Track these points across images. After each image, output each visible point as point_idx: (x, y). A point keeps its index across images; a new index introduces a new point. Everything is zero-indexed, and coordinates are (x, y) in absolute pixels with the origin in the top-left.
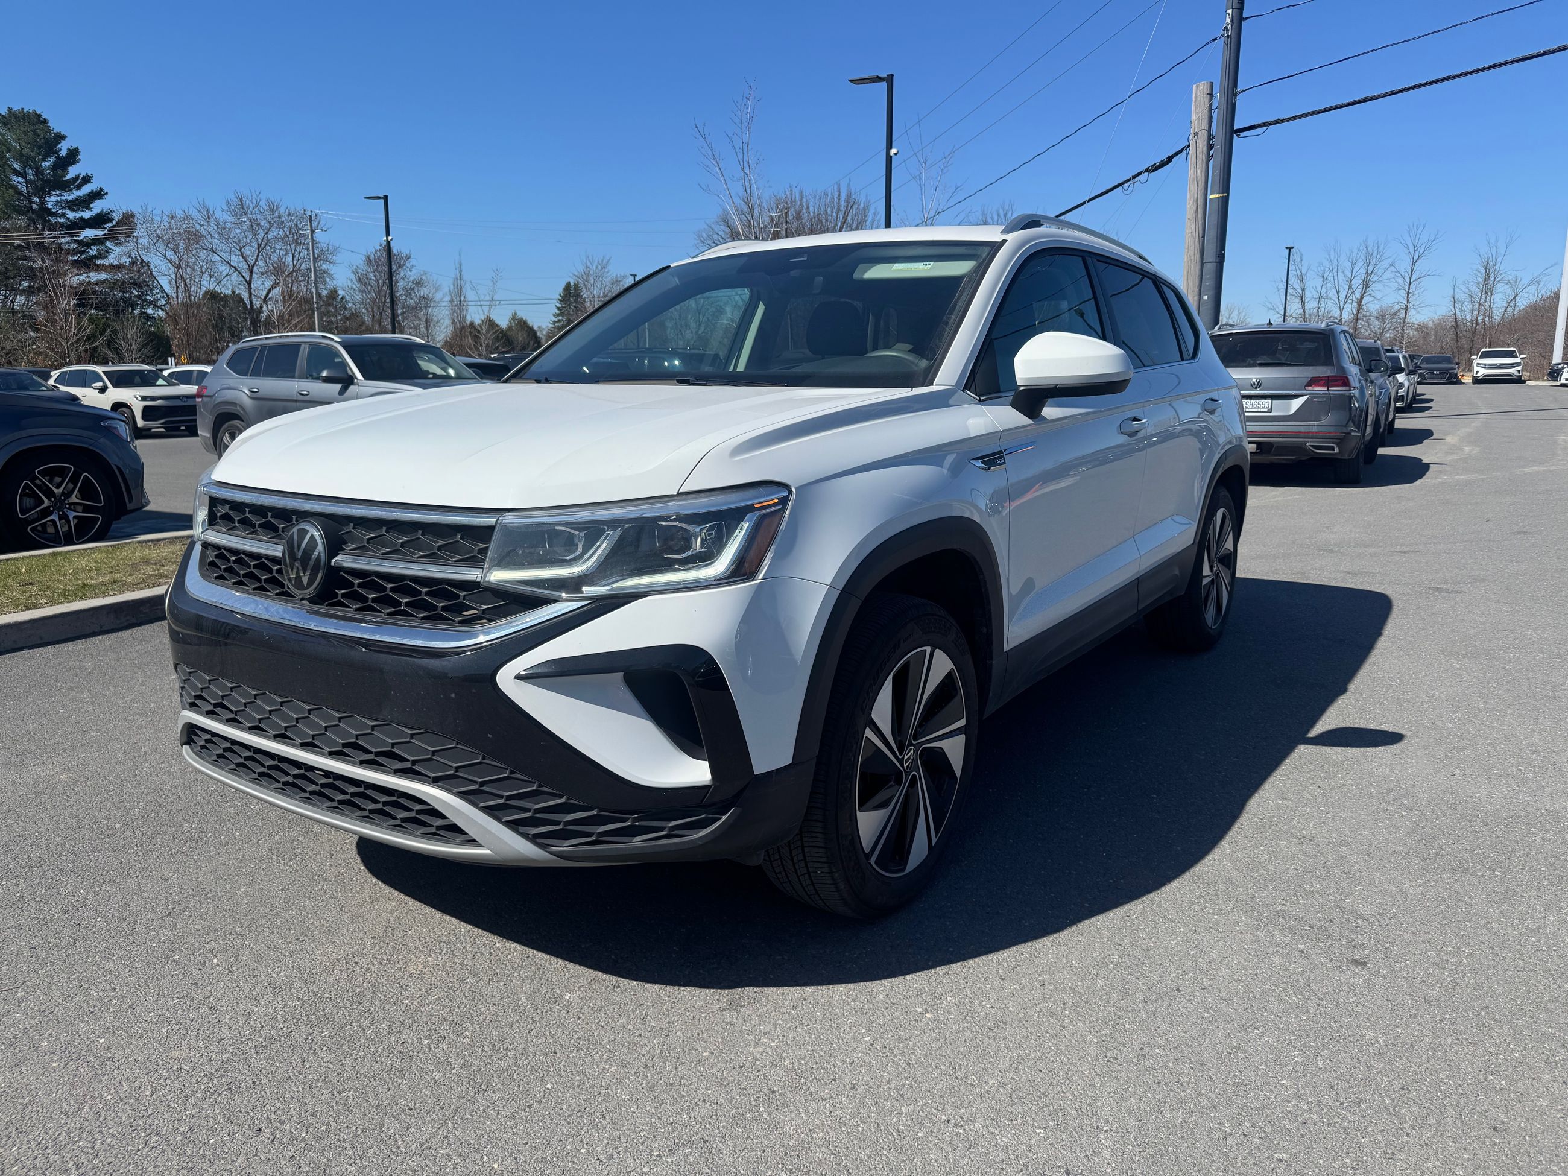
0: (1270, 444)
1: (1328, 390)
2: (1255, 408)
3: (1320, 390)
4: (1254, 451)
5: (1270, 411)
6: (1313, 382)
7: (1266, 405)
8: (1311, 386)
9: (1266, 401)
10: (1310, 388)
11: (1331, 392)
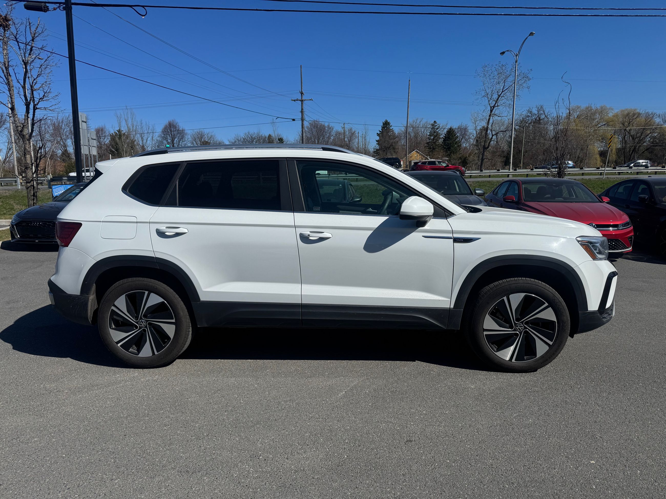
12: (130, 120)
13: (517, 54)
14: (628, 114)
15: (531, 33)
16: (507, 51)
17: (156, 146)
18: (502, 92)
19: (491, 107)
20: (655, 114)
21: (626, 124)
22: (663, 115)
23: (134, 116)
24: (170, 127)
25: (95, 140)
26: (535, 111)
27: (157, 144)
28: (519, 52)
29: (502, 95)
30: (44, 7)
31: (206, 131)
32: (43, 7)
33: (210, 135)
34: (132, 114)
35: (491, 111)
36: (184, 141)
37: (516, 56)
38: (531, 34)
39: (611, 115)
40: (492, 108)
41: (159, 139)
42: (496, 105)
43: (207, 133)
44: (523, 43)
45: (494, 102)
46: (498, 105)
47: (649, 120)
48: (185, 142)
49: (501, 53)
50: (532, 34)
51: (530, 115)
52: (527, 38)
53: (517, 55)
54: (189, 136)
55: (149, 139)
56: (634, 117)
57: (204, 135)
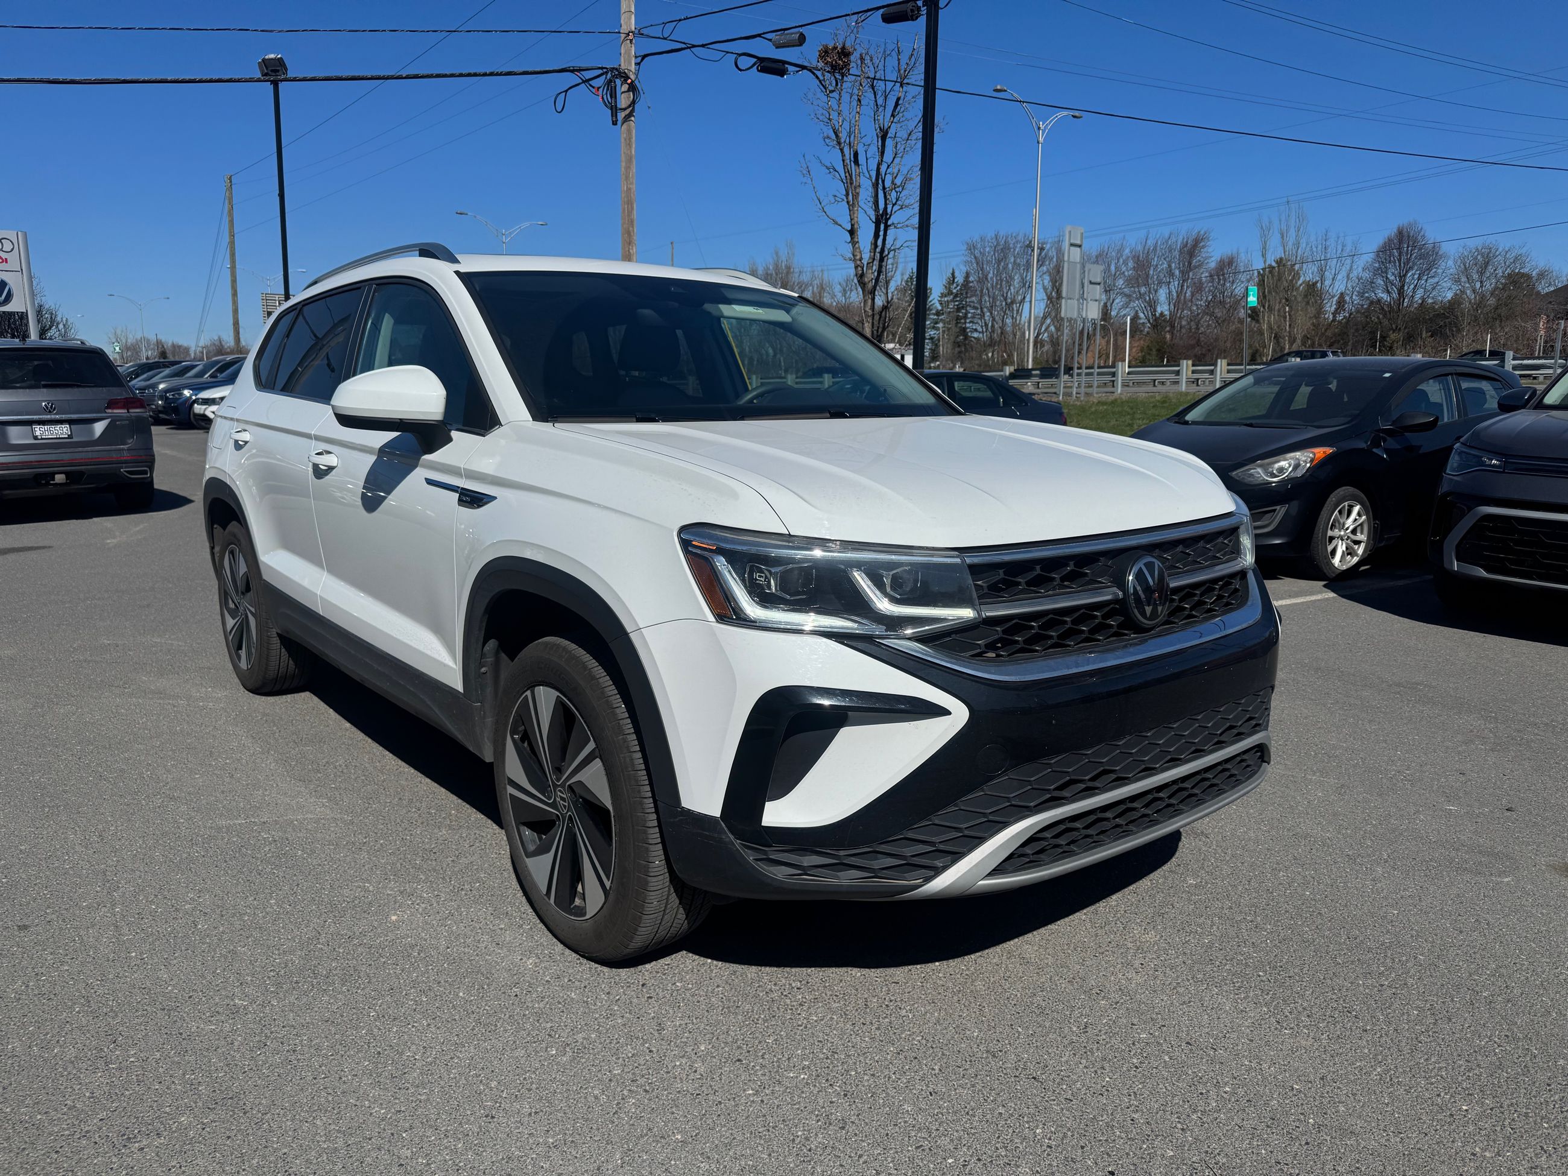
0: (81, 473)
1: (128, 412)
2: (52, 434)
3: (121, 412)
4: (65, 481)
5: (70, 437)
6: (112, 404)
7: (65, 430)
8: (110, 408)
9: (63, 426)
10: (110, 411)
11: (132, 414)
12: (1292, 233)
17: (1355, 293)
23: (1303, 220)
24: (1401, 242)
25: (1099, 284)
27: (1357, 289)
30: (912, 11)
31: (1503, 243)
32: (909, 10)
33: (1511, 256)
34: (1300, 217)
36: (1432, 277)
41: (1366, 275)
43: (1507, 249)
48: (1436, 280)
54: (1450, 263)
55: (1339, 277)
57: (1495, 256)
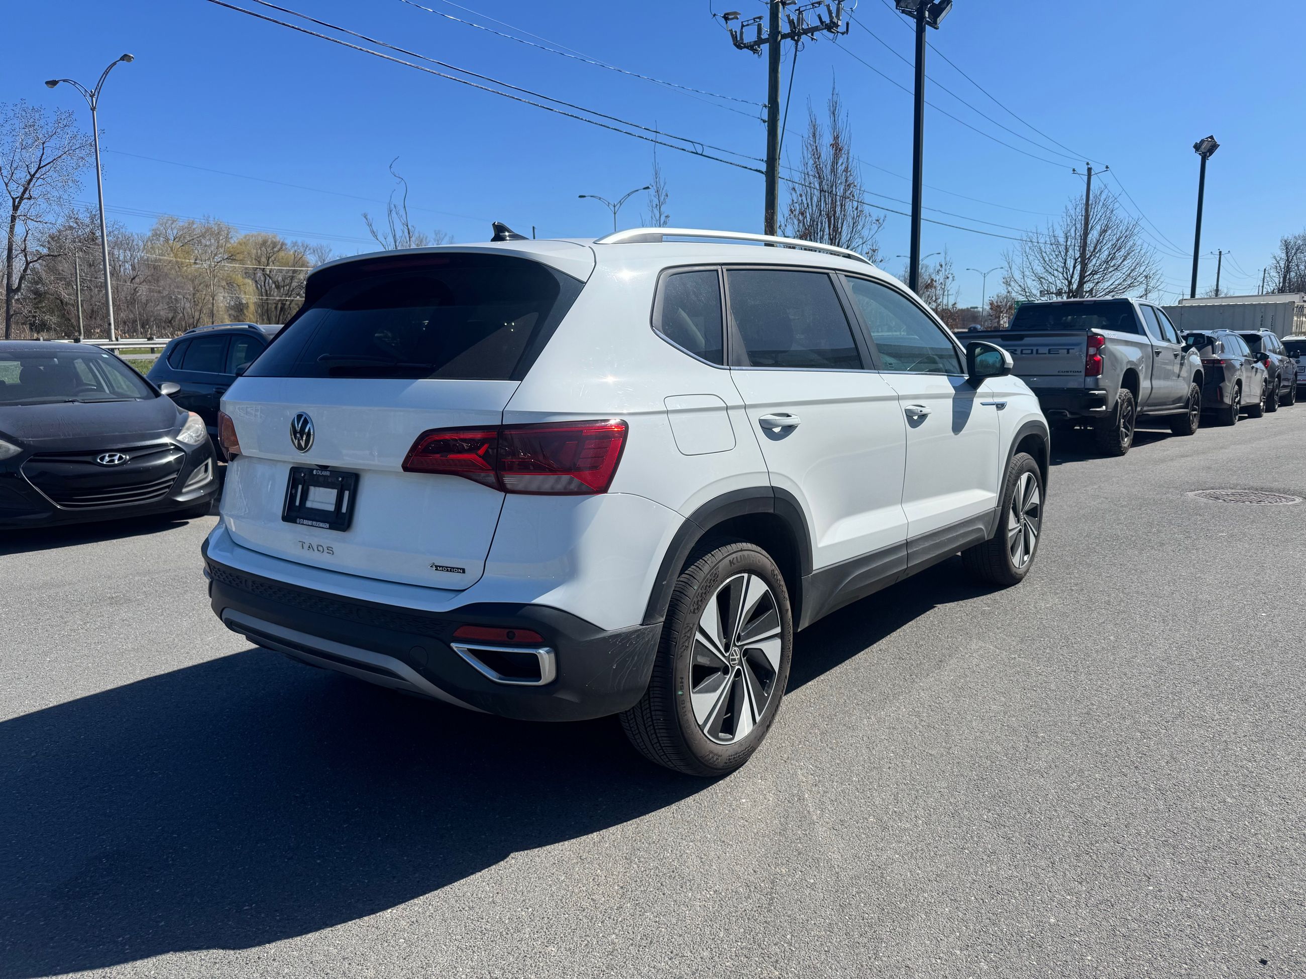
13: (92, 92)
14: (264, 243)
15: (125, 55)
16: (64, 81)
18: (39, 168)
19: (14, 200)
20: (307, 246)
21: (264, 260)
22: (319, 250)
26: (85, 218)
28: (99, 88)
29: (37, 175)
35: (16, 208)
37: (92, 96)
38: (125, 57)
39: (234, 241)
40: (17, 200)
42: (26, 196)
44: (106, 73)
45: (21, 189)
46: (31, 197)
47: (300, 256)
49: (47, 83)
50: (127, 57)
51: (75, 225)
52: (115, 64)
53: (94, 95)
56: (276, 249)
